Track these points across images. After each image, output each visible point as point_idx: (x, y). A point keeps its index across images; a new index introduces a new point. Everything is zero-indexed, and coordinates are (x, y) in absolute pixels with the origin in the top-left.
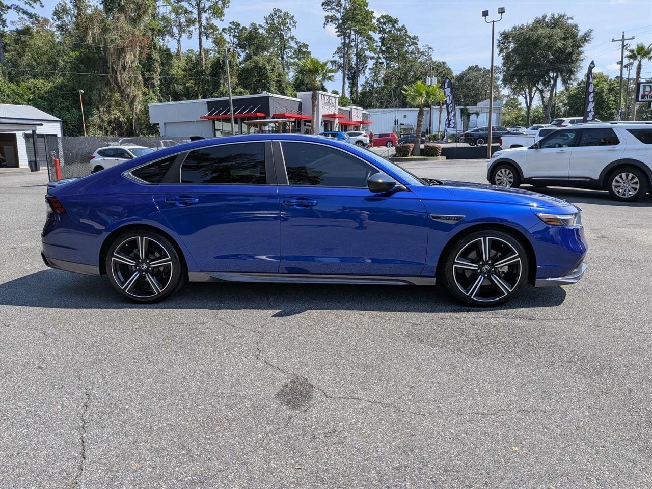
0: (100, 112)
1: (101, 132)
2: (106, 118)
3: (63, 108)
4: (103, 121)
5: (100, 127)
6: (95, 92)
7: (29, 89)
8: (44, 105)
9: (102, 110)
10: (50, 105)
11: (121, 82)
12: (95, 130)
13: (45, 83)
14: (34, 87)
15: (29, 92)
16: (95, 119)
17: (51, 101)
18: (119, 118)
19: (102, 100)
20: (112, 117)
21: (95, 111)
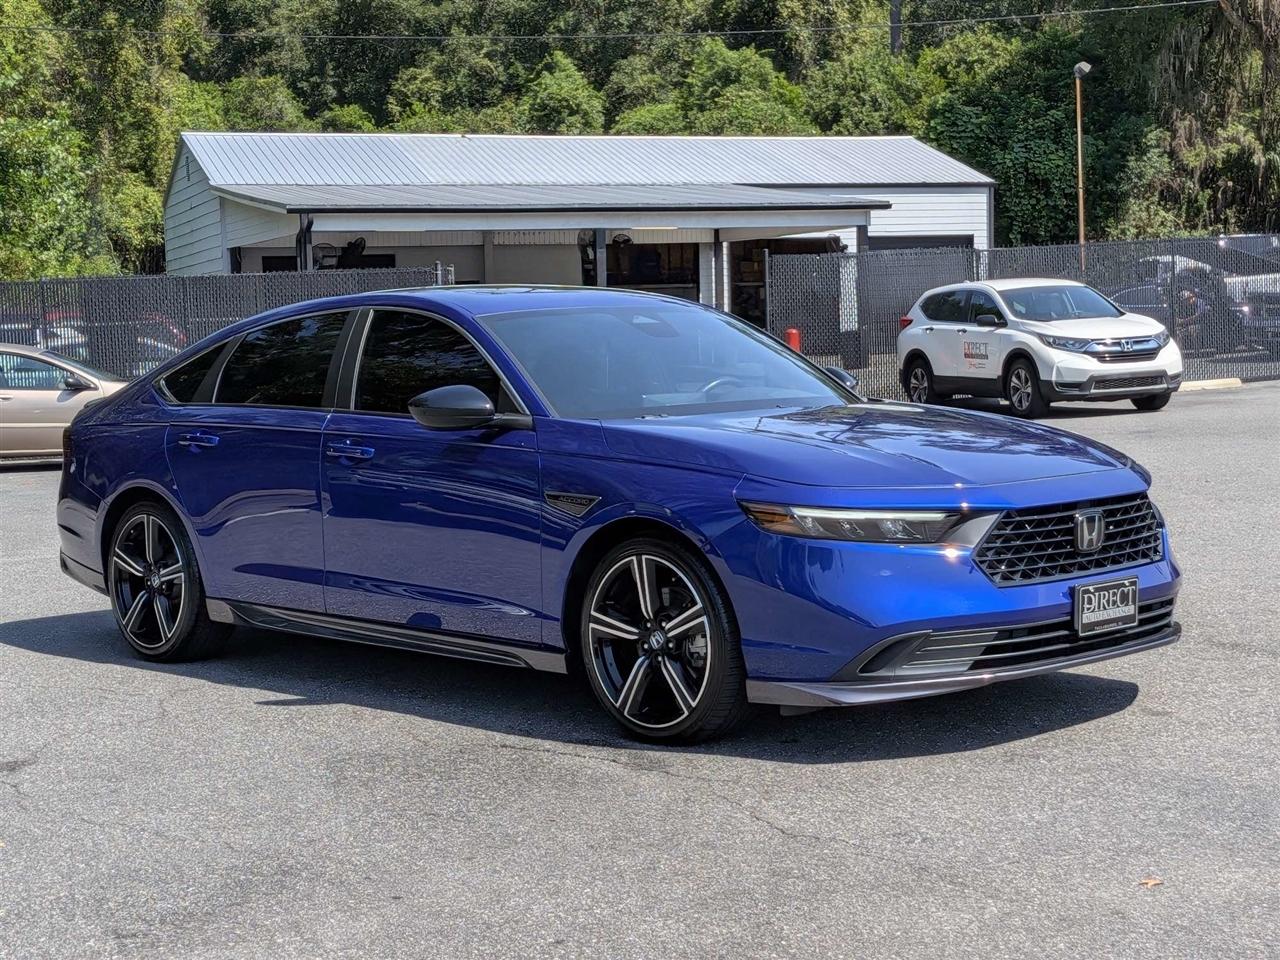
0: (1174, 137)
1: (1170, 216)
2: (1195, 157)
3: (1040, 133)
4: (1182, 170)
5: (1169, 197)
6: (1159, 61)
7: (942, 71)
8: (979, 126)
9: (1182, 126)
10: (1001, 124)
11: (1267, 11)
12: (1148, 208)
13: (995, 43)
14: (960, 62)
15: (939, 81)
16: (1153, 166)
17: (1006, 110)
18: (1245, 154)
19: (1186, 89)
20: (1219, 153)
21: (1153, 135)
